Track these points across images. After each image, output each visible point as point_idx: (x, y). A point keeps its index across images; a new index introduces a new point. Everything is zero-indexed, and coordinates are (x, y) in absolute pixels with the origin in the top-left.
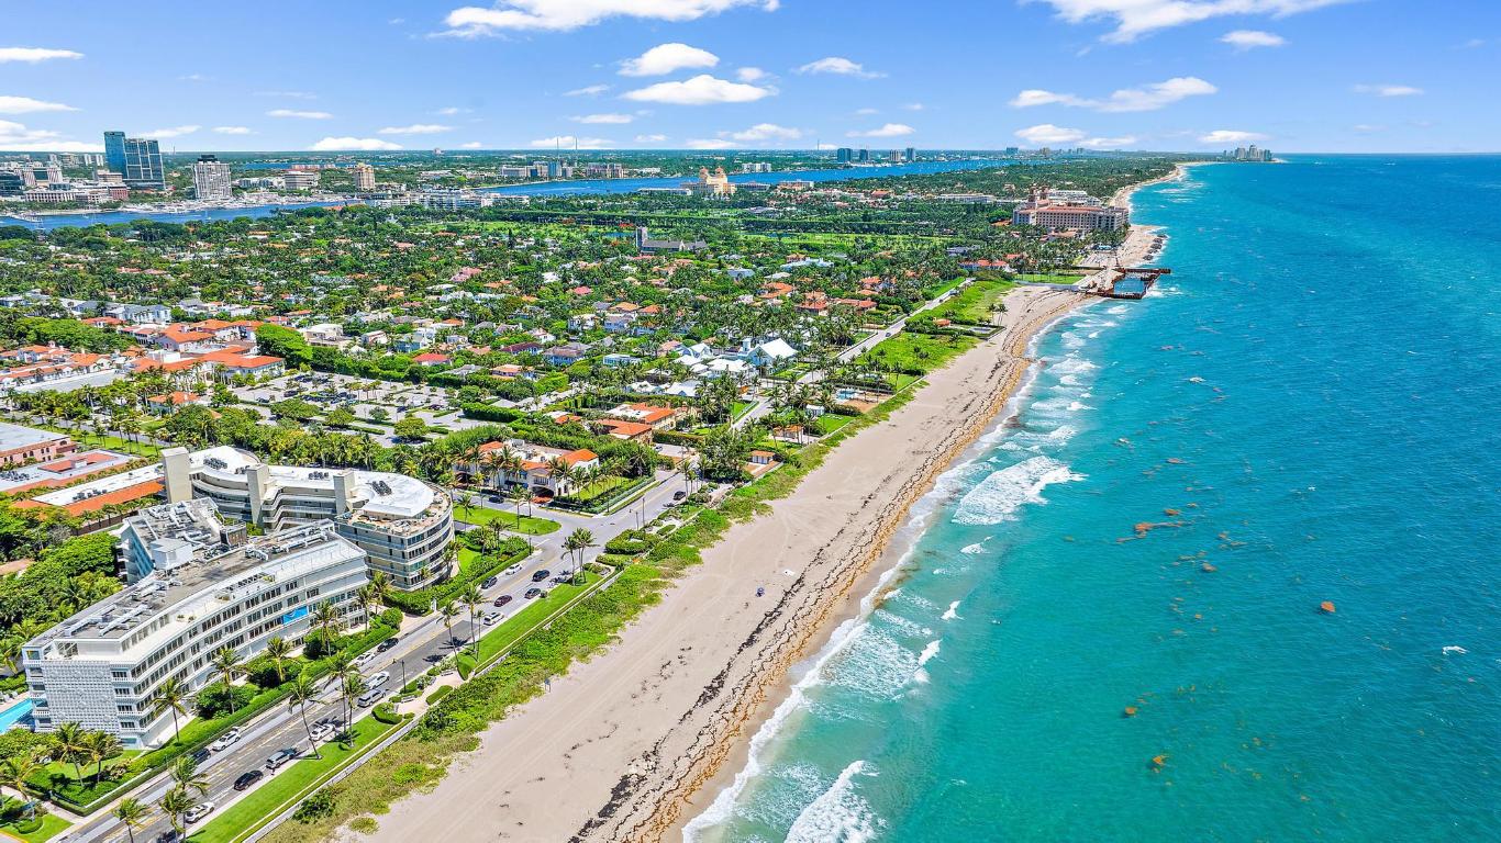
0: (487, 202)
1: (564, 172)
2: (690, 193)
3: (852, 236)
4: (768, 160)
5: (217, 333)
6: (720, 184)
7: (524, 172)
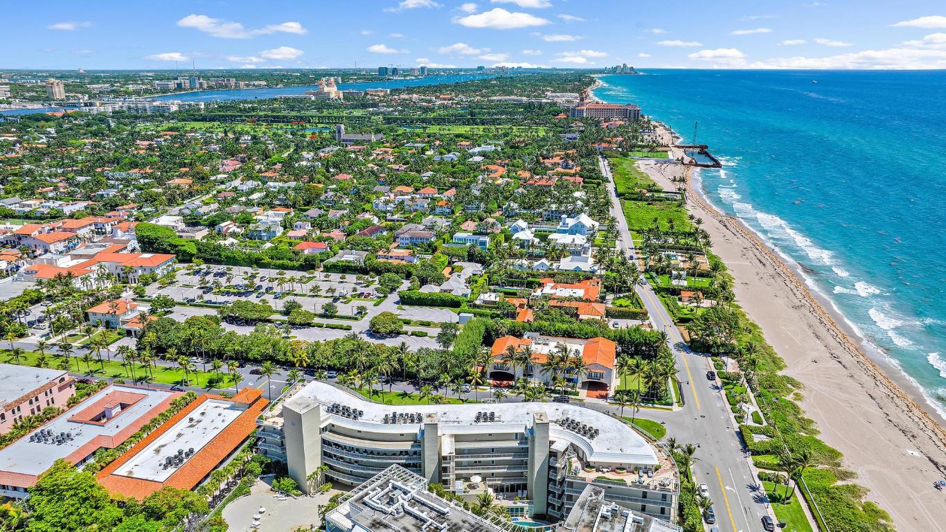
0: (174, 108)
1: (201, 84)
2: (313, 98)
3: (481, 127)
4: (338, 75)
5: (78, 232)
6: (333, 91)
7: (172, 84)
